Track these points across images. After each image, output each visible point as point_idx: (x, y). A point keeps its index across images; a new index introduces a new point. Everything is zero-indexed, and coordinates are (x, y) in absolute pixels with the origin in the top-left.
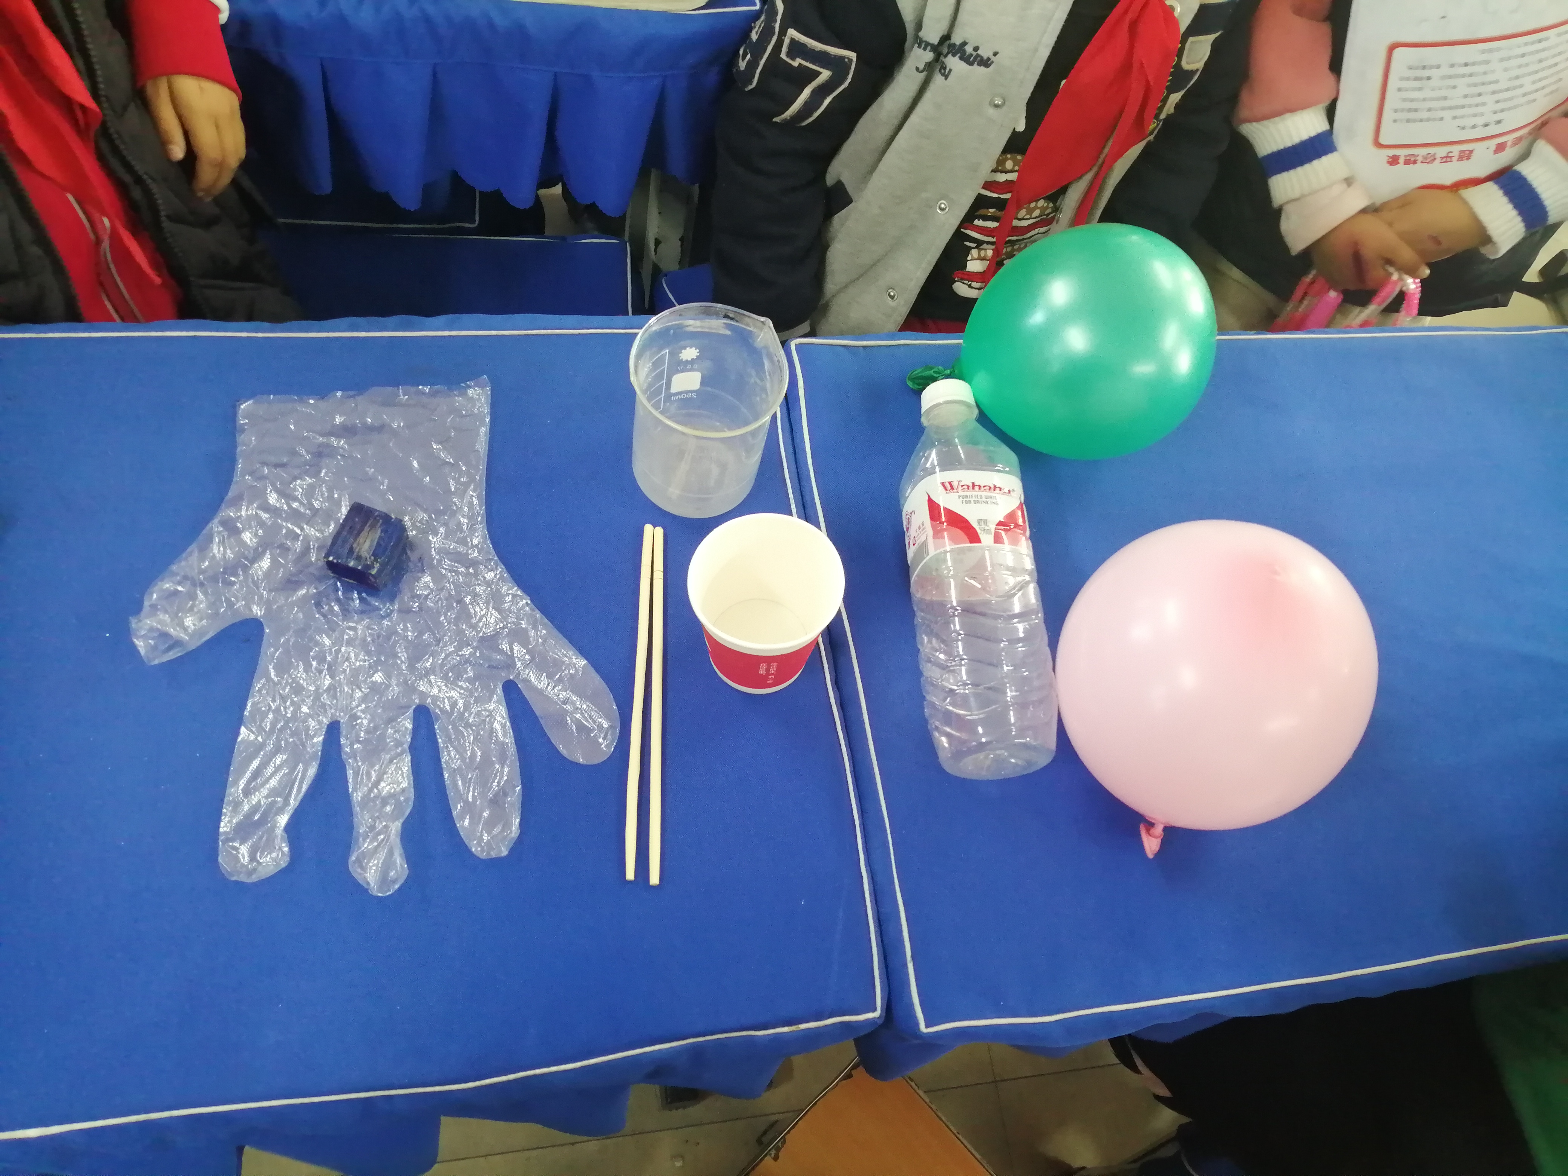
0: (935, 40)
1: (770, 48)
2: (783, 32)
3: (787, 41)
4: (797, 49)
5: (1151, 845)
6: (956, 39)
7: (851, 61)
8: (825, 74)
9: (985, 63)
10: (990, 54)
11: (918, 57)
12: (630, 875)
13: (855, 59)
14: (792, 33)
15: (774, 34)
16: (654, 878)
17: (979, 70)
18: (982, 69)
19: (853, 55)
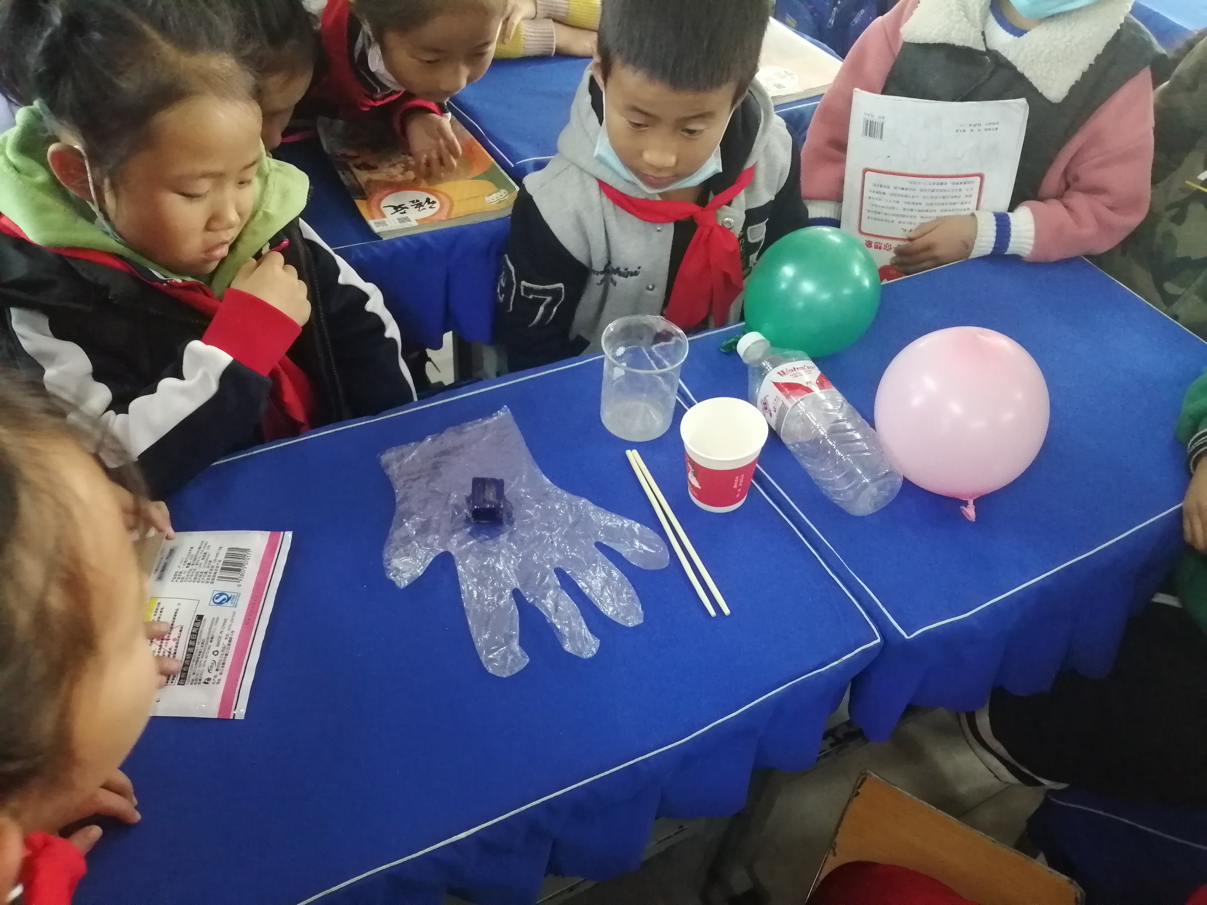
0: (601, 269)
1: (514, 292)
2: (519, 284)
3: (522, 288)
4: (528, 290)
5: (970, 512)
6: (614, 265)
7: (561, 288)
8: (549, 299)
9: (635, 274)
10: (636, 269)
11: (597, 279)
12: (713, 613)
13: (563, 287)
14: (523, 283)
15: (514, 284)
16: (727, 611)
17: (631, 279)
18: (634, 277)
19: (561, 285)
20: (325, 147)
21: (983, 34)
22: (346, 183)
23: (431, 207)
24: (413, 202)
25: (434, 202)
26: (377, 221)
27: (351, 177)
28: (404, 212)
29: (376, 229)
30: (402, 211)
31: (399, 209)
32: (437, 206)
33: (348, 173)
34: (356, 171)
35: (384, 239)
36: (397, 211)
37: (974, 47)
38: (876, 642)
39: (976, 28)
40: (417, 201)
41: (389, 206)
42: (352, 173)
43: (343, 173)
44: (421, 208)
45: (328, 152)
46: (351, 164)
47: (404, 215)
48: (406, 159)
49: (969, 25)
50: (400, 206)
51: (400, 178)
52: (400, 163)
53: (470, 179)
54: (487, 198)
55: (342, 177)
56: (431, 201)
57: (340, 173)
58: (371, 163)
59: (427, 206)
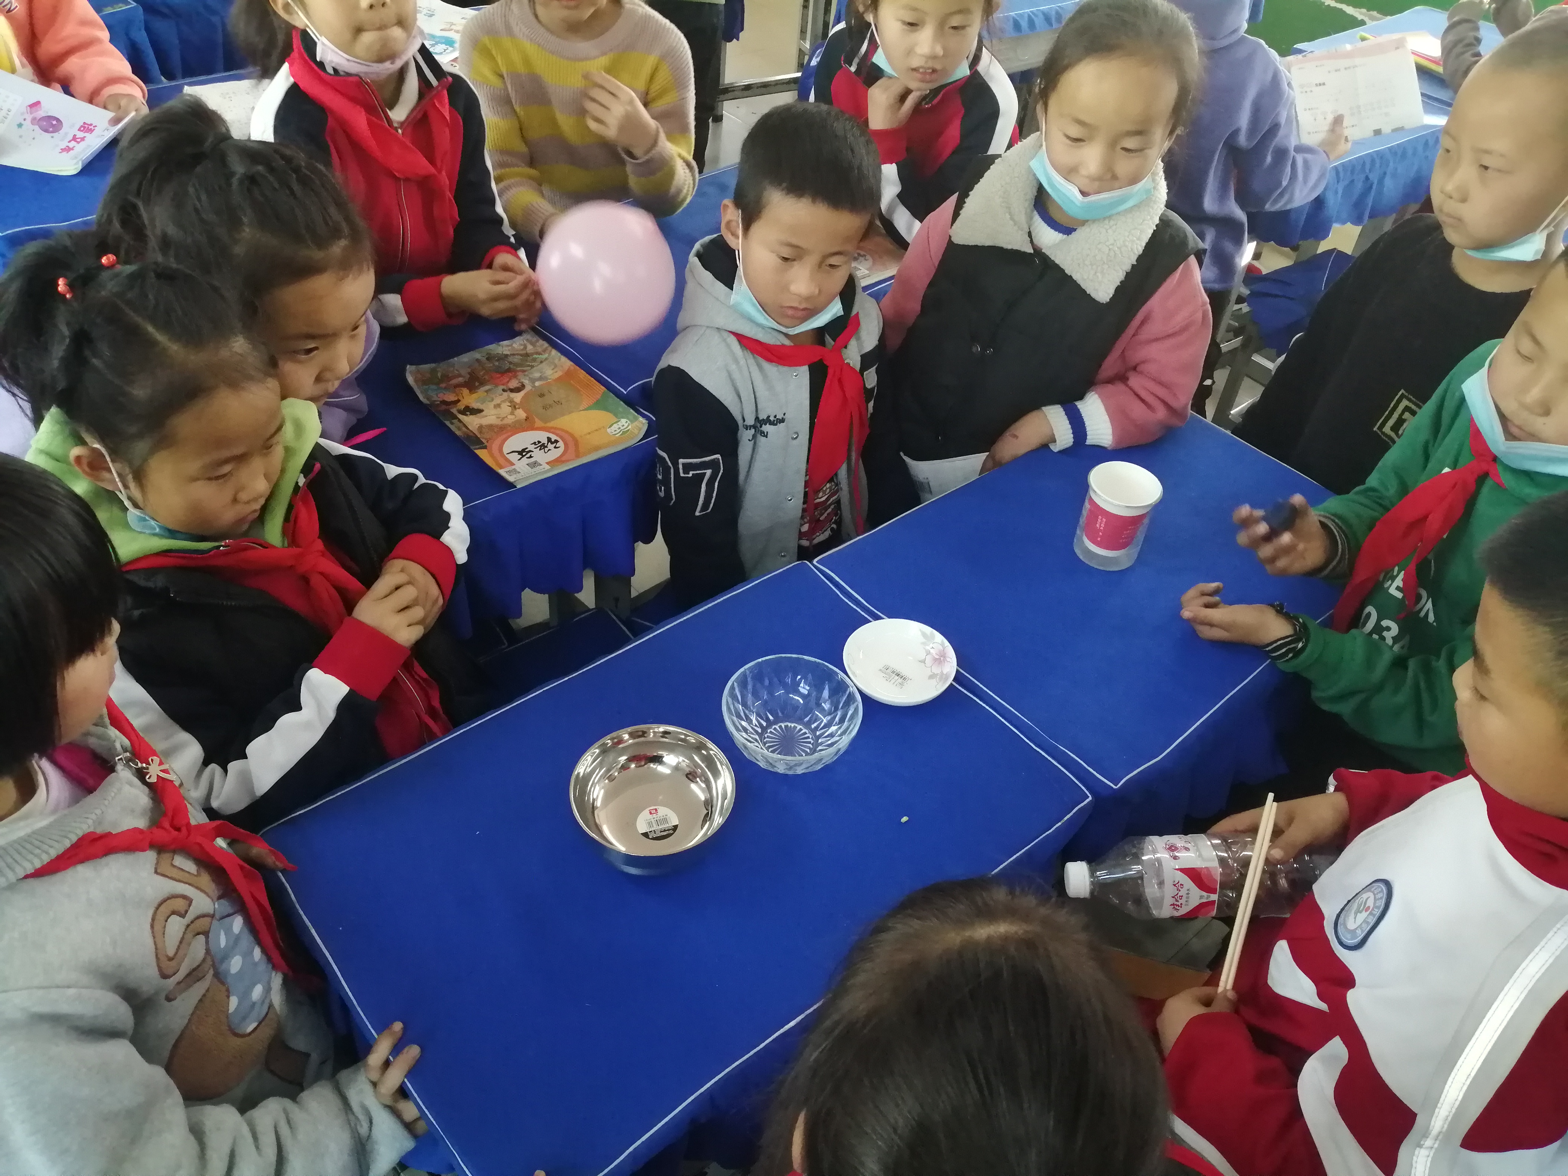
0: (752, 422)
1: (672, 475)
6: (763, 417)
7: (718, 459)
10: (782, 416)
11: (747, 435)
14: (680, 462)
15: (670, 468)
17: (780, 426)
18: (782, 424)
20: (421, 398)
21: (1030, 235)
22: (458, 433)
23: (555, 447)
24: (535, 443)
25: (556, 441)
26: (507, 469)
27: (461, 425)
28: (531, 457)
29: (511, 479)
30: (528, 455)
31: (524, 454)
32: (561, 444)
33: (455, 421)
34: (460, 416)
35: (518, 487)
36: (523, 456)
37: (1023, 250)
38: (1088, 800)
39: (1022, 230)
40: (539, 442)
41: (513, 452)
42: (460, 421)
43: (452, 423)
44: (546, 449)
45: (428, 402)
46: (454, 411)
47: (532, 460)
48: (509, 396)
49: (1016, 228)
50: (523, 450)
51: (511, 419)
52: (504, 401)
53: (583, 410)
54: (609, 430)
55: (452, 428)
56: (553, 440)
57: (448, 423)
58: (475, 405)
59: (550, 446)
